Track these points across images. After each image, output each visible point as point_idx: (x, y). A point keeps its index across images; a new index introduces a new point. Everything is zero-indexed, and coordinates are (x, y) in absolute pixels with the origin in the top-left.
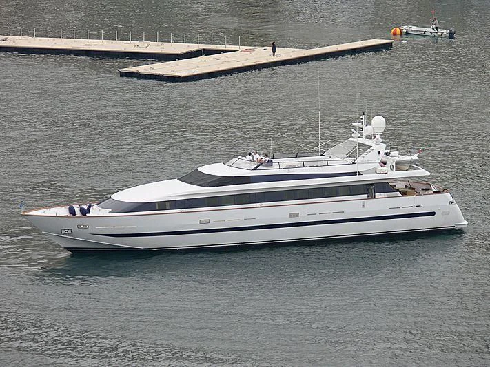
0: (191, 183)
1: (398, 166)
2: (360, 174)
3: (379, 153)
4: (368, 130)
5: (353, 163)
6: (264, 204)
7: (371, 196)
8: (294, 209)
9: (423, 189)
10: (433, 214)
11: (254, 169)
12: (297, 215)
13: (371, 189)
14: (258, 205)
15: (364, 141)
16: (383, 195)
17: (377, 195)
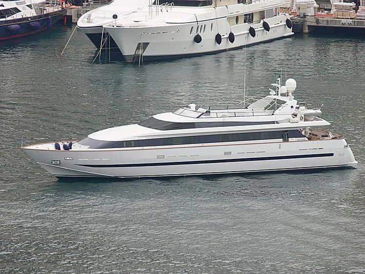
0: (149, 127)
1: (306, 118)
2: (277, 123)
3: (292, 107)
4: (283, 89)
5: (273, 114)
6: (205, 144)
7: (286, 140)
8: (227, 149)
9: (322, 136)
10: (332, 155)
11: (198, 118)
12: (230, 153)
13: (286, 135)
14: (200, 145)
15: (280, 98)
16: (294, 139)
17: (290, 139)
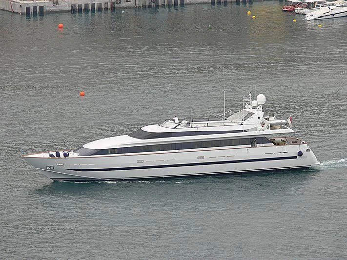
1: (272, 127)
2: (245, 131)
3: (259, 118)
4: (254, 103)
5: (242, 124)
6: (181, 150)
7: (254, 145)
8: (200, 154)
9: (293, 142)
10: (296, 157)
11: (175, 128)
12: (203, 158)
14: (177, 151)
16: (261, 145)
17: (258, 145)
